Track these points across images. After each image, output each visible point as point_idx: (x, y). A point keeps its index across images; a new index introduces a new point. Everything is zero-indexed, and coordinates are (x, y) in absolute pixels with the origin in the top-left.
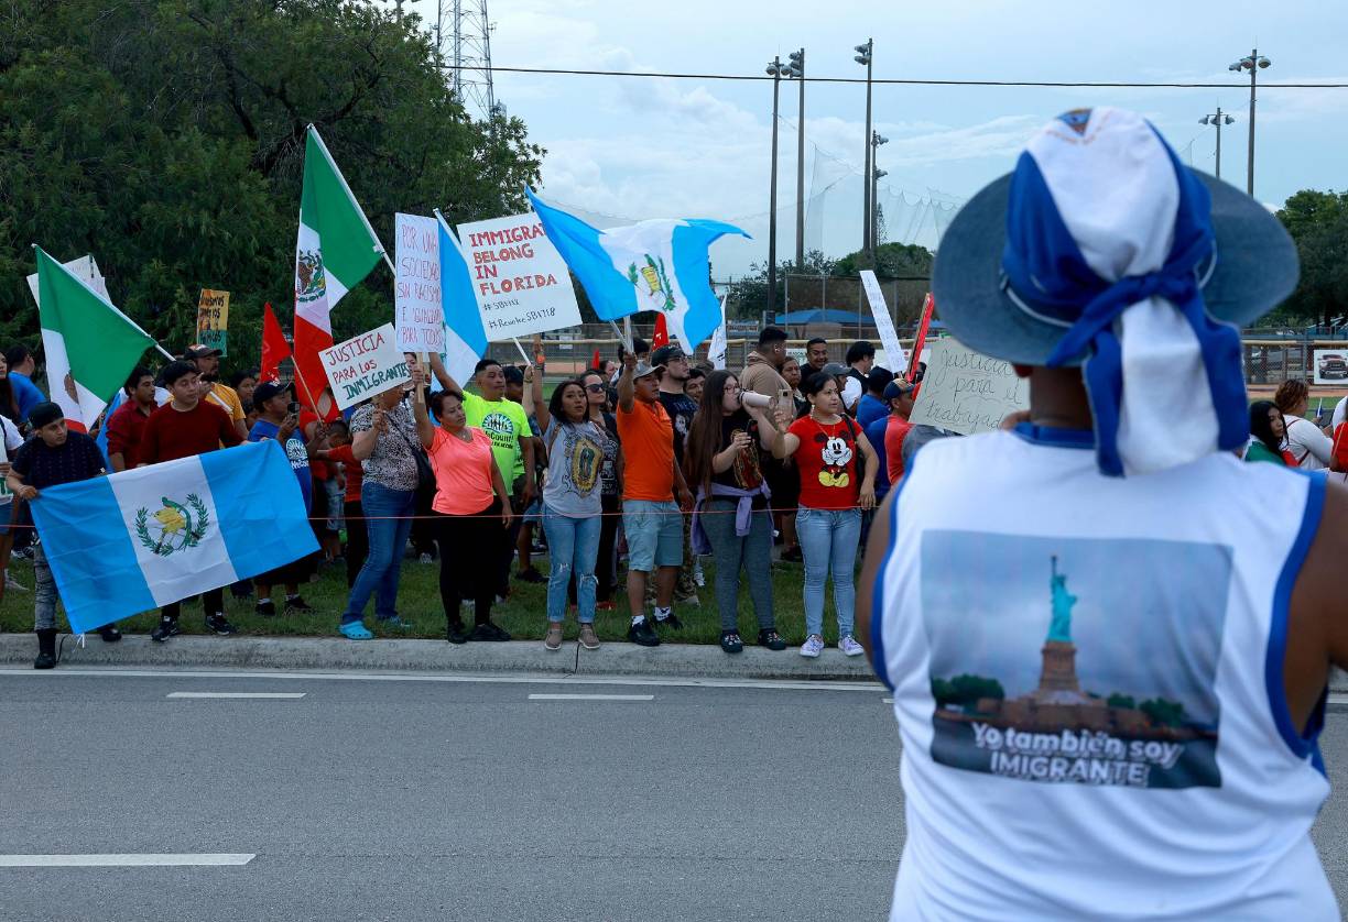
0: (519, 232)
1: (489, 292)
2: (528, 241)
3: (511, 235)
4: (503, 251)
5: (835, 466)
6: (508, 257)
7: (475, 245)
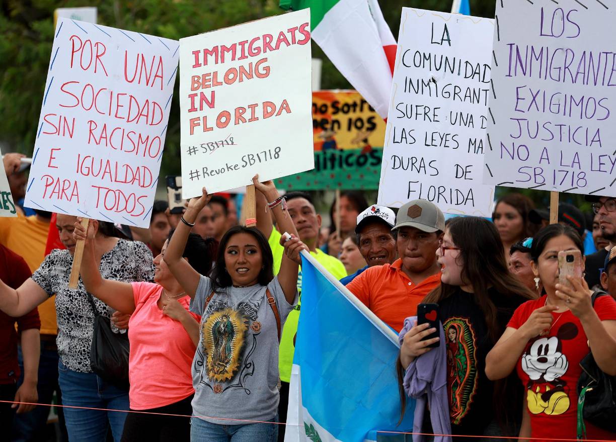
0: (260, 44)
1: (199, 130)
2: (269, 54)
3: (248, 49)
4: (232, 70)
5: (541, 381)
6: (234, 80)
7: (197, 65)
